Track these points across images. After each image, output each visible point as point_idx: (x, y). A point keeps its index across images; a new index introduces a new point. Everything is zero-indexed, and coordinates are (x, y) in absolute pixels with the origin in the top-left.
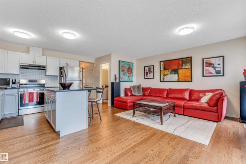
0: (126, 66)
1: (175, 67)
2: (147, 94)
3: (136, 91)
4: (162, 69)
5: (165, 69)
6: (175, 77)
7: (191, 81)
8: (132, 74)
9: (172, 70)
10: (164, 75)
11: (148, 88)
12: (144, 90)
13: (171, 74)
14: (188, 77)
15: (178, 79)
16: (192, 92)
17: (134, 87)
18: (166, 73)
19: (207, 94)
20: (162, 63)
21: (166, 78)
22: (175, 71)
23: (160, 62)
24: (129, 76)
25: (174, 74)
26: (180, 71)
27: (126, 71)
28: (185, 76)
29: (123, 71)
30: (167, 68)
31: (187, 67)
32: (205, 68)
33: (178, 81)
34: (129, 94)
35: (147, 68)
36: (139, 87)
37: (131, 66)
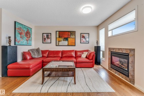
0: (25, 29)
1: (66, 36)
2: (45, 55)
3: (36, 53)
4: (57, 37)
5: (59, 37)
6: (66, 43)
7: (75, 46)
8: (30, 38)
9: (65, 38)
10: (59, 41)
11: (47, 51)
12: (43, 52)
13: (64, 40)
14: (73, 43)
15: (68, 44)
16: (76, 52)
17: (32, 50)
18: (60, 40)
19: (84, 52)
20: (58, 33)
21: (60, 43)
22: (66, 39)
23: (56, 31)
24: (27, 40)
25: (66, 40)
26: (69, 39)
27: (24, 34)
28: (72, 43)
29: (21, 34)
30: (61, 37)
31: (73, 37)
32: (82, 39)
33: (68, 45)
34: (28, 57)
35: (45, 35)
36: (38, 50)
37: (30, 31)
